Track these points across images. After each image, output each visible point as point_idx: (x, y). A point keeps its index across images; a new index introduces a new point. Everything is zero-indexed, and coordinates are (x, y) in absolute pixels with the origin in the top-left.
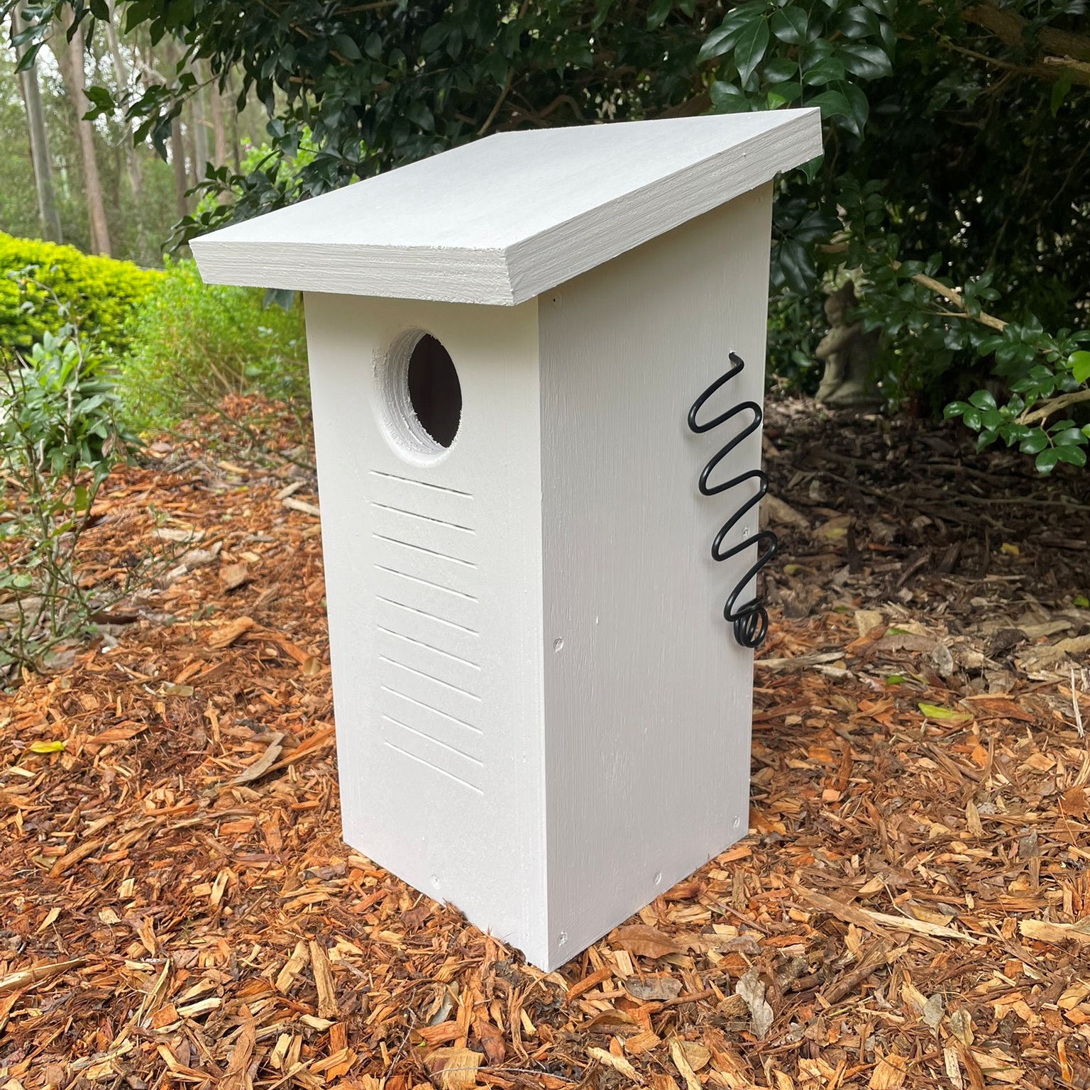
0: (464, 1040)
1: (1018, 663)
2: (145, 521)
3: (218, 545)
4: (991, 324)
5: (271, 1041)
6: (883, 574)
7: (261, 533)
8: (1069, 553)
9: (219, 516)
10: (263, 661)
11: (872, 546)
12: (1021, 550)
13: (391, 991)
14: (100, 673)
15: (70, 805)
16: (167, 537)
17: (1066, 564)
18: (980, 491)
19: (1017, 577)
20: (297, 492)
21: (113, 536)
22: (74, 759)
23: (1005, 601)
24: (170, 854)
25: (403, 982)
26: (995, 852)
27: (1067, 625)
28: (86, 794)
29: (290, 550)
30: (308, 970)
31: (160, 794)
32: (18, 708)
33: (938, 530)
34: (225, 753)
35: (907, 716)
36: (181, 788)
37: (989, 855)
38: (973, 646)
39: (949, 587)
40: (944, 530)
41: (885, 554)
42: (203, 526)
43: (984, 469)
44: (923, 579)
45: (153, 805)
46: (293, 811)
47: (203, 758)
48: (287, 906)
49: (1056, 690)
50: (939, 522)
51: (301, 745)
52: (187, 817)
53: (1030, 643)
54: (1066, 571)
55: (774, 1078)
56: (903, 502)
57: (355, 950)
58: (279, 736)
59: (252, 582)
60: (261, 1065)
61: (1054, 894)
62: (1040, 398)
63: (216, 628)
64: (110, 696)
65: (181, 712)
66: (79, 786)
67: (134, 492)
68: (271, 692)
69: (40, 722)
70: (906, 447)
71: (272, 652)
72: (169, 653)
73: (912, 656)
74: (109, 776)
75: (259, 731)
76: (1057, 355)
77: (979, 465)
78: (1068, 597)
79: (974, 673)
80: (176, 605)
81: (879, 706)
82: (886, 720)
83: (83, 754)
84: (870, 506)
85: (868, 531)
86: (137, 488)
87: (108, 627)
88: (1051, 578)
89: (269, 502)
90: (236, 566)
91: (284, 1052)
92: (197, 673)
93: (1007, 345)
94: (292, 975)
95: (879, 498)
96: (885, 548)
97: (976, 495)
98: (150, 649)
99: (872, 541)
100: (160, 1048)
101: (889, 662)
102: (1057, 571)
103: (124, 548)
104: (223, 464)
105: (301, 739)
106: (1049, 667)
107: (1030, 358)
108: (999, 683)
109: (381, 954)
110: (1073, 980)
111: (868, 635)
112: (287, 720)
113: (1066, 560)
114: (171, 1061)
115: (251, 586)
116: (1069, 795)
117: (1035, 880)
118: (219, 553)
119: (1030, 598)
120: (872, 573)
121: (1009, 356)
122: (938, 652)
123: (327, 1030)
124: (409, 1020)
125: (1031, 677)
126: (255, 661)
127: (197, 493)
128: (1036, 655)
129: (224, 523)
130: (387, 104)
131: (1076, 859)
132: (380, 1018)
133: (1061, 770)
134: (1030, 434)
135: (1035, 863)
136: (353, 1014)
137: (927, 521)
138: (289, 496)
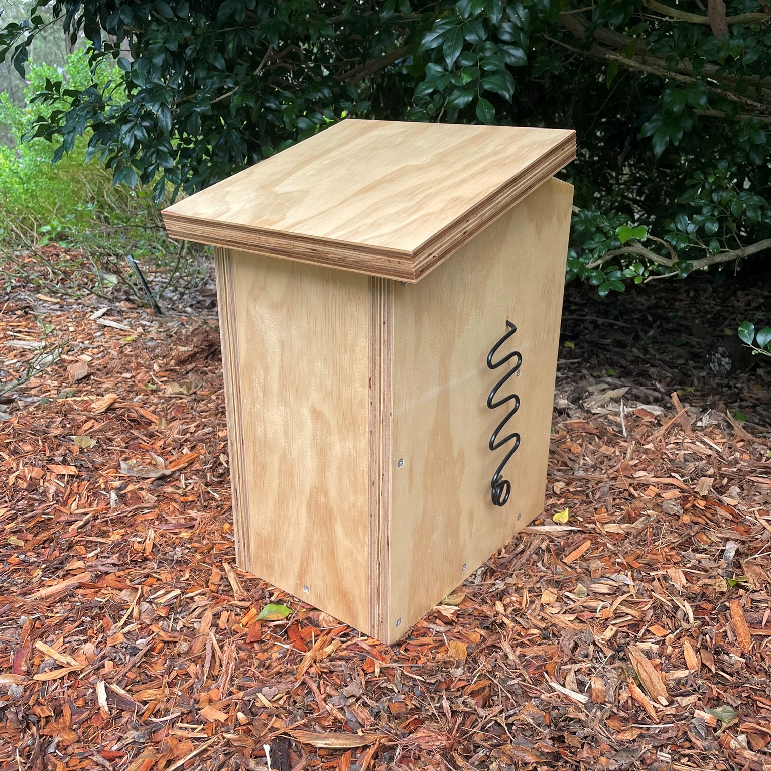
1: (585, 405)
5: (217, 616)
7: (87, 342)
8: (602, 346)
10: (130, 421)
12: (576, 345)
16: (18, 346)
17: (601, 353)
19: (576, 361)
22: (27, 482)
23: (571, 374)
26: (587, 496)
27: (606, 386)
30: (225, 579)
37: (584, 498)
49: (606, 418)
53: (591, 394)
54: (602, 356)
59: (92, 374)
61: (620, 513)
63: (92, 400)
64: (40, 443)
71: (135, 415)
72: (69, 416)
76: (608, 228)
78: (604, 371)
79: (563, 411)
80: (40, 391)
83: (31, 478)
88: (594, 361)
90: (79, 364)
92: (91, 428)
93: (581, 222)
98: (54, 415)
102: (598, 356)
104: (39, 296)
106: (603, 406)
107: (593, 229)
110: (631, 550)
113: (601, 351)
116: (623, 465)
117: (610, 507)
119: (585, 372)
121: (581, 228)
125: (593, 411)
126: (125, 421)
128: (594, 400)
133: (617, 453)
134: (595, 273)
135: (610, 499)
136: (261, 599)
138: (100, 317)
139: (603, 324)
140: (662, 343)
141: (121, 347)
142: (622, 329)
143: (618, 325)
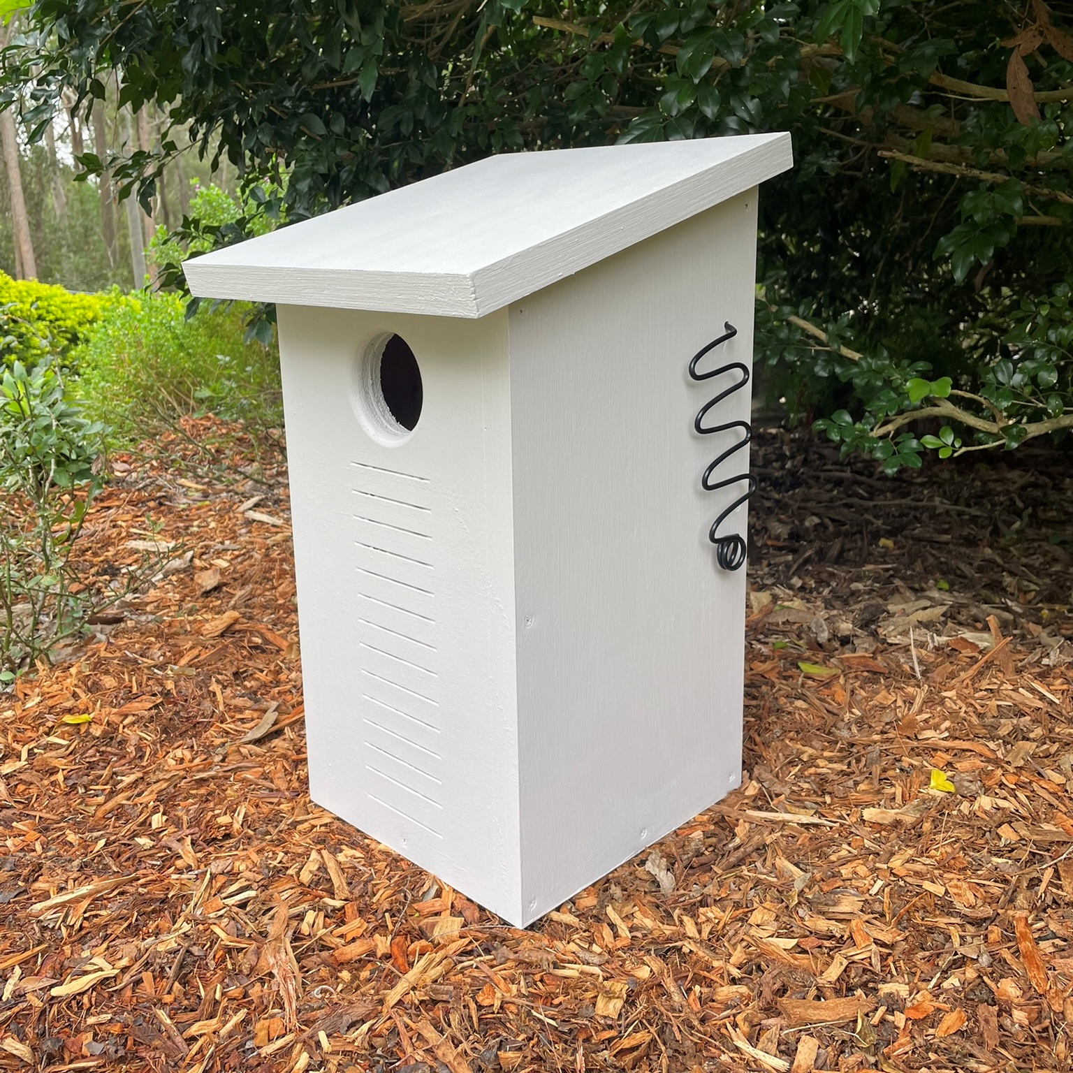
0: (448, 911)
1: (880, 630)
2: (119, 534)
3: (190, 554)
4: (850, 356)
5: (300, 917)
6: (777, 565)
7: (227, 542)
8: (938, 545)
9: (187, 528)
10: (250, 648)
11: (769, 543)
12: (895, 543)
13: (390, 879)
14: (114, 658)
15: (102, 764)
16: (141, 548)
17: (933, 555)
18: (865, 494)
19: (890, 566)
20: (257, 505)
21: (90, 548)
22: (102, 727)
23: (878, 585)
24: (194, 796)
25: (400, 873)
26: (849, 764)
27: (928, 603)
28: (115, 755)
29: (257, 556)
30: (323, 868)
31: (179, 753)
32: (46, 689)
33: (826, 528)
34: (229, 720)
35: (789, 673)
36: (195, 748)
37: (845, 768)
38: (844, 618)
39: (832, 575)
40: (831, 528)
41: (780, 549)
42: (173, 537)
43: (870, 475)
44: (810, 568)
45: (174, 762)
46: (294, 761)
47: (209, 724)
48: (300, 827)
49: (907, 650)
50: (827, 521)
51: (293, 712)
52: (203, 770)
53: (891, 615)
54: (931, 560)
55: (681, 922)
56: (797, 505)
57: (358, 854)
58: (274, 704)
59: (225, 585)
60: (295, 932)
61: (889, 790)
62: (887, 415)
63: (207, 621)
64: (126, 677)
65: (189, 688)
66: (109, 749)
67: (103, 508)
68: (262, 671)
69: (68, 700)
70: (803, 457)
71: (258, 640)
72: (171, 641)
73: (795, 627)
74: (133, 740)
75: (256, 701)
76: (899, 382)
77: (866, 472)
78: (931, 581)
79: (845, 641)
80: (157, 607)
81: (767, 666)
82: (773, 677)
83: (108, 724)
84: (769, 508)
85: (766, 529)
86: (105, 504)
87: (99, 627)
88: (918, 567)
89: (231, 515)
90: (210, 572)
91: (311, 922)
92: (197, 657)
93: (862, 373)
94: (311, 872)
95: (777, 502)
96: (781, 544)
97: (862, 498)
98: (153, 639)
99: (770, 538)
100: (212, 927)
101: (776, 632)
102: (924, 560)
103: (102, 558)
104: (183, 481)
105: (293, 707)
106: (904, 633)
107: (879, 383)
108: (864, 646)
109: (379, 856)
110: (900, 849)
111: (760, 611)
112: (279, 693)
113: (933, 552)
114: (222, 935)
115: (225, 589)
116: (905, 721)
117: (876, 782)
118: (191, 560)
119: (898, 582)
120: (769, 565)
121: (863, 382)
122: (816, 623)
123: (343, 907)
124: (405, 896)
125: (890, 641)
126: (244, 647)
127: (163, 508)
128: (894, 624)
129: (192, 534)
130: (350, 172)
131: (907, 766)
132: (383, 898)
133: (900, 703)
134: (880, 444)
135: (876, 770)
136: (361, 896)
137: (816, 520)
138: (250, 509)
139: (947, 512)
140: (1033, 540)
141: (268, 549)
142: (974, 519)
143: (969, 514)
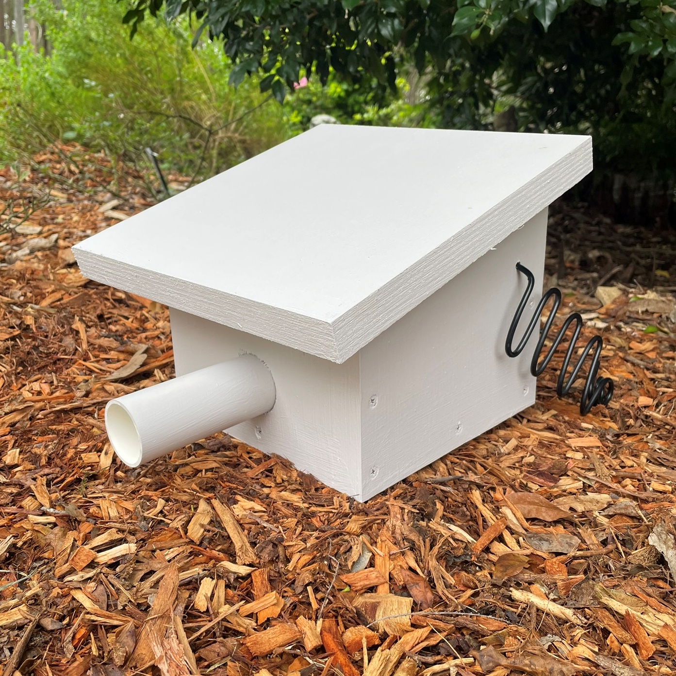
0: (387, 586)
3: (54, 237)
5: (193, 585)
9: (53, 219)
10: (114, 300)
20: (114, 208)
30: (216, 522)
31: (36, 386)
34: (93, 359)
36: (55, 383)
41: (579, 269)
42: (40, 224)
45: (31, 395)
48: (181, 470)
51: (162, 356)
52: (65, 403)
57: (258, 507)
58: (144, 347)
60: (186, 607)
63: (70, 273)
65: (49, 325)
68: (127, 318)
72: (33, 284)
73: (655, 316)
75: (123, 343)
81: (646, 346)
82: (654, 356)
89: (93, 213)
91: (209, 594)
92: (59, 300)
94: (202, 526)
98: (14, 281)
100: (73, 592)
101: (637, 320)
105: (163, 351)
109: (285, 510)
111: (613, 302)
112: (146, 338)
114: (87, 604)
118: (56, 241)
122: (674, 314)
123: (249, 575)
124: (330, 566)
126: (108, 300)
129: (57, 224)
132: (300, 565)
136: (272, 561)
137: (597, 253)
138: (108, 210)
